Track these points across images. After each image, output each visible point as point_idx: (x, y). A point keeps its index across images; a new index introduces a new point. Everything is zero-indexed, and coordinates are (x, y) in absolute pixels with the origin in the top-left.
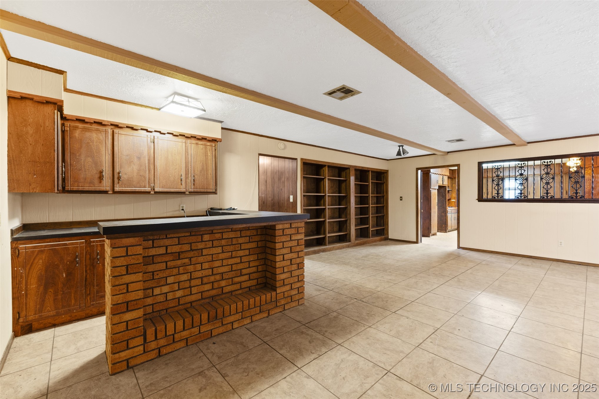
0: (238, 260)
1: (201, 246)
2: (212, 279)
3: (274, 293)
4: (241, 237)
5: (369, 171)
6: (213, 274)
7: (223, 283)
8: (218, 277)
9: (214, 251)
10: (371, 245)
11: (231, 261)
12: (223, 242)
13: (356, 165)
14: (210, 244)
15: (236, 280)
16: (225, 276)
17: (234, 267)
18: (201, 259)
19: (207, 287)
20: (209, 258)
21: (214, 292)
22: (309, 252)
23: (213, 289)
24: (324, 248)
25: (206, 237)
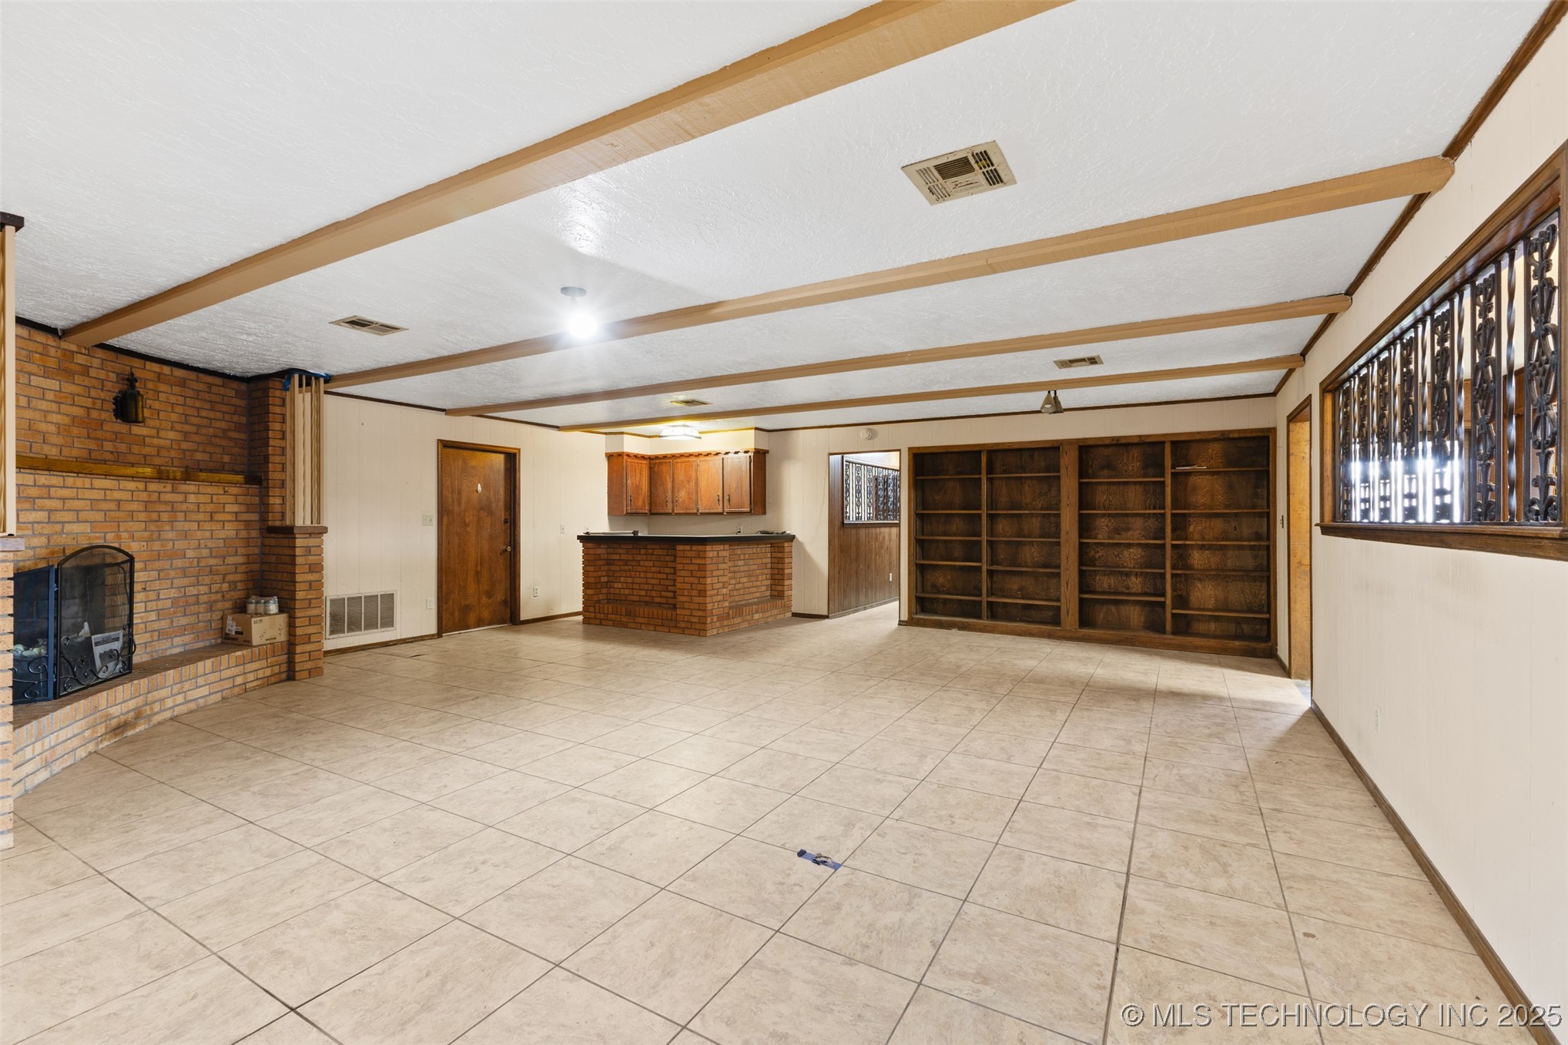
0: (664, 576)
1: (639, 558)
2: (646, 587)
3: (674, 612)
4: (667, 555)
5: (1163, 443)
6: (646, 584)
7: (654, 594)
8: (650, 587)
9: (647, 564)
10: (1125, 649)
11: (660, 576)
12: (654, 557)
13: (1087, 437)
14: (644, 557)
15: (663, 594)
16: (655, 588)
17: (662, 582)
18: (639, 569)
19: (643, 593)
20: (644, 569)
21: (647, 599)
22: (924, 620)
23: (646, 596)
24: (966, 622)
25: (643, 551)
